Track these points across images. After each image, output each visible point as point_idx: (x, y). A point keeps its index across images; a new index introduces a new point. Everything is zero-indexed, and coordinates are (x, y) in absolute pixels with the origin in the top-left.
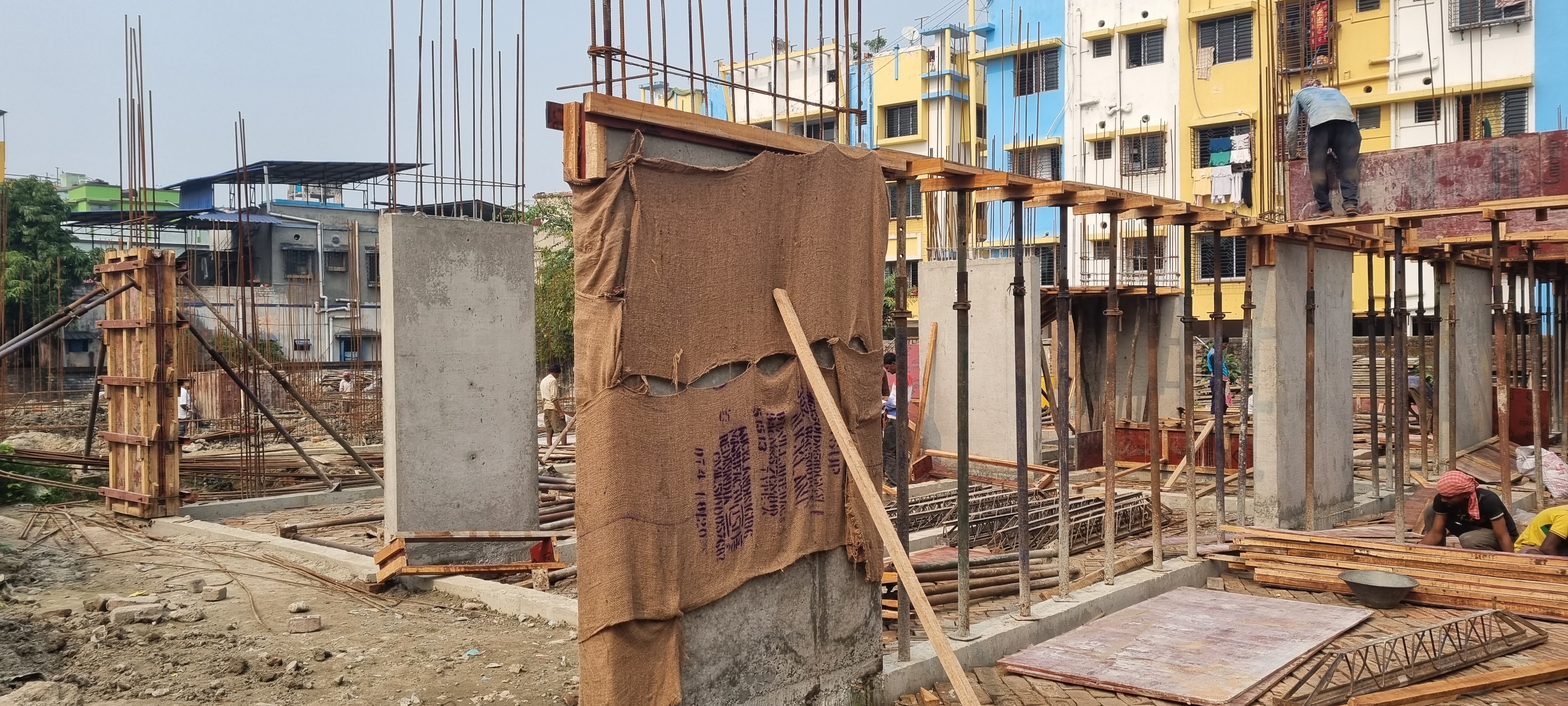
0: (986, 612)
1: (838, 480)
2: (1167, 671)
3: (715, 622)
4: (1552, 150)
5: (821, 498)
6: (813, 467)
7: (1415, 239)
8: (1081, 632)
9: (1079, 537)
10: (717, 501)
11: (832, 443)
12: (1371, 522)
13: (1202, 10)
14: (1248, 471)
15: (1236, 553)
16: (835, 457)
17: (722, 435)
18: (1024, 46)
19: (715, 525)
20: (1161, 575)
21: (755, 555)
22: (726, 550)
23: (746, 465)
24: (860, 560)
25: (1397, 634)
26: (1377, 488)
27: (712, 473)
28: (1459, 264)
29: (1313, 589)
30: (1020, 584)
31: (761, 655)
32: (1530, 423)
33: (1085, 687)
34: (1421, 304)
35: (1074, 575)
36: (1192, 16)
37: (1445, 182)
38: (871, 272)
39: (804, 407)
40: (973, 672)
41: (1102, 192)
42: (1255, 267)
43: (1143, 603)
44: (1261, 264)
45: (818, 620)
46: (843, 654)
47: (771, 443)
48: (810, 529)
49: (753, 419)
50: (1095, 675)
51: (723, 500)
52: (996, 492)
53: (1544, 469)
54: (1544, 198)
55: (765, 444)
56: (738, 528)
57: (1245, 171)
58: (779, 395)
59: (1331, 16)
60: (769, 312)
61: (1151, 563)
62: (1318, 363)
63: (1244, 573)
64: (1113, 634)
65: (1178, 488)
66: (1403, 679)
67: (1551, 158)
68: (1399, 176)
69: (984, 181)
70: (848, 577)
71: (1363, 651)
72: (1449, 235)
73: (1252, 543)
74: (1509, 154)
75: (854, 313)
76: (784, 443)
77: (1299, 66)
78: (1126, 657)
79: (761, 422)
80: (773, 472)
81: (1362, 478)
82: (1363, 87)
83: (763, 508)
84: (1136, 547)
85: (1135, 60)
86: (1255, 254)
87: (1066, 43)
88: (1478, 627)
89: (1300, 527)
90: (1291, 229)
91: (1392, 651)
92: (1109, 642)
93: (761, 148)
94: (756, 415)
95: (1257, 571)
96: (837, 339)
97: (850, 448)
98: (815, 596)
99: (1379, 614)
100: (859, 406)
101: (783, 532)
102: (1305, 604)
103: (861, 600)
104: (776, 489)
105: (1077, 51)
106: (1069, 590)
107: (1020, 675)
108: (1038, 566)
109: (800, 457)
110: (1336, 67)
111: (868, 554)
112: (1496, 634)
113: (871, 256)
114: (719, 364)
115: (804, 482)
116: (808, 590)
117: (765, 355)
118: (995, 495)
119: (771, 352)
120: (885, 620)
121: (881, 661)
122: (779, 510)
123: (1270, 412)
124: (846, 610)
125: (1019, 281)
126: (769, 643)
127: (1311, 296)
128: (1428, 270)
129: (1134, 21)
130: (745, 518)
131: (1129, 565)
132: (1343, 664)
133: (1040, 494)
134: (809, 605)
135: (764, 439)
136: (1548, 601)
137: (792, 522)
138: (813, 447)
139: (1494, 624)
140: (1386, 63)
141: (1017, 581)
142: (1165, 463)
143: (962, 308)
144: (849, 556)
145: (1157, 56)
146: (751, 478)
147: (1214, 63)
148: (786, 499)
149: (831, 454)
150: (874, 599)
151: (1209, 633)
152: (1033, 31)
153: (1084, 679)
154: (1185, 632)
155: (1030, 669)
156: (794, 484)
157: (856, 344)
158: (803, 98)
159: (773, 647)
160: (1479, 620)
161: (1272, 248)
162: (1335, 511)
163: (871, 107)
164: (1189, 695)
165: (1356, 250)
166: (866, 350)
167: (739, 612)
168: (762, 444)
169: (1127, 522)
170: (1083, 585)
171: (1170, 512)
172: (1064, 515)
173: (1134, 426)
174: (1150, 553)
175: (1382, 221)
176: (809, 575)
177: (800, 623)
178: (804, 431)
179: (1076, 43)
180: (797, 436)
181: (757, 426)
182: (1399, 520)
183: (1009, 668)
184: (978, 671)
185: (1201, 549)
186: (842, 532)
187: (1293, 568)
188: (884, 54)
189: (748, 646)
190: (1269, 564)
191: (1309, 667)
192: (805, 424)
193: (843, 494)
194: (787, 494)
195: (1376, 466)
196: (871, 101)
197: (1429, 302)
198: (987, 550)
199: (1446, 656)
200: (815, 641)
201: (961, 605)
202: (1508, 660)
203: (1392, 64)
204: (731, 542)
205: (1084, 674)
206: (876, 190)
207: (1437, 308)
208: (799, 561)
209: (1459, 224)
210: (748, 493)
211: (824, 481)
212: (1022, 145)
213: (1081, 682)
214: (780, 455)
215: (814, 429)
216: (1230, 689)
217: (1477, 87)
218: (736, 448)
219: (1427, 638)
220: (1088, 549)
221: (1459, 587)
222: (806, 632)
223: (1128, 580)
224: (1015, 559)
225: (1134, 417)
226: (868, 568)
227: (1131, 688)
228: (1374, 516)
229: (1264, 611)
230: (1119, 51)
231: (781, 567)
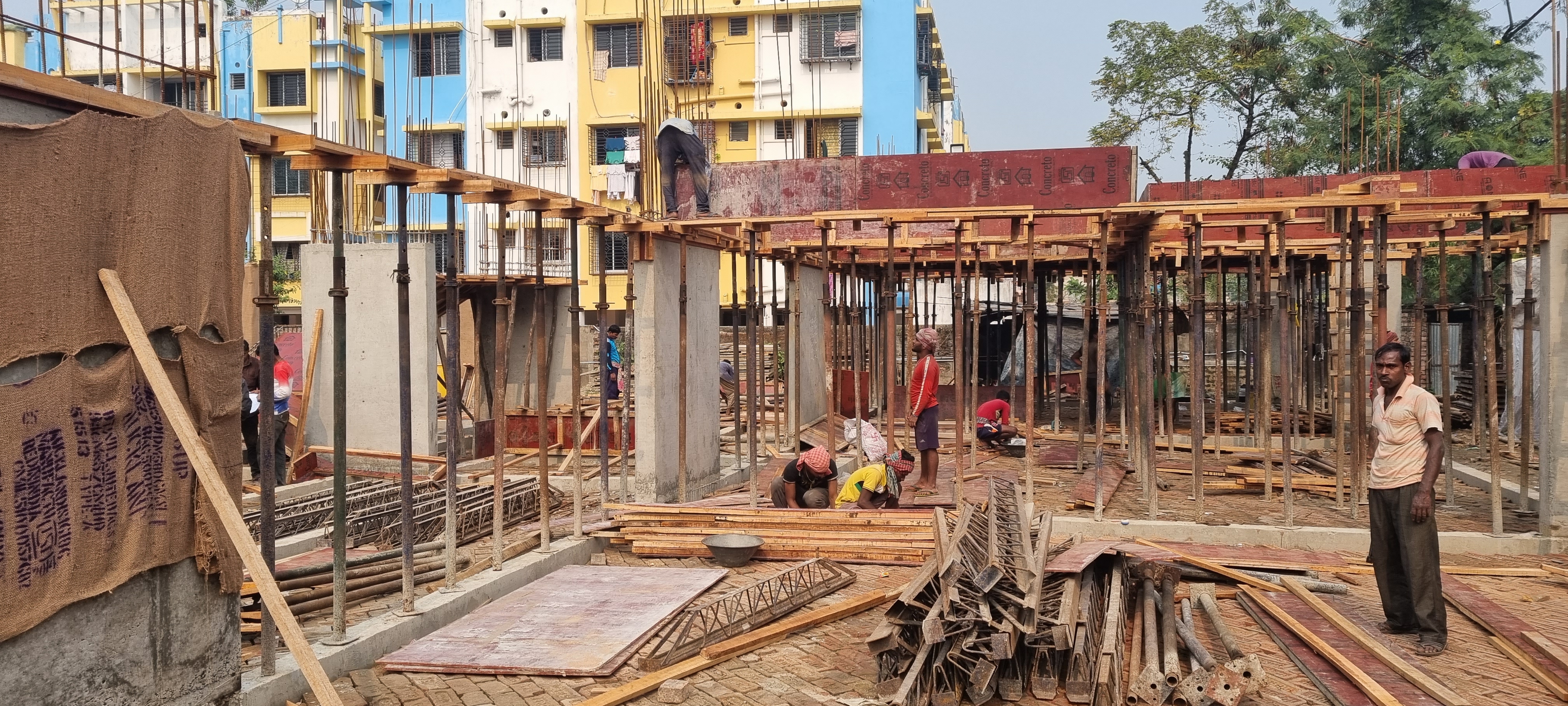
0: (367, 613)
1: (186, 484)
2: (547, 647)
3: (17, 660)
4: (864, 172)
5: (163, 506)
6: (152, 471)
7: (770, 241)
8: (467, 620)
9: (471, 526)
10: (18, 519)
11: (177, 445)
12: (733, 491)
13: (598, 15)
14: (630, 453)
15: (616, 529)
16: (181, 459)
17: (26, 440)
18: (416, 26)
19: (16, 547)
20: (549, 556)
21: (73, 577)
22: (33, 575)
23: (60, 474)
24: (213, 572)
25: (743, 588)
26: (739, 460)
27: (12, 485)
28: (803, 264)
29: (681, 556)
30: (404, 579)
31: (81, 691)
32: (854, 400)
33: (466, 675)
34: (774, 298)
35: (464, 564)
36: (588, 18)
37: (787, 193)
38: (228, 253)
39: (141, 405)
40: (349, 676)
41: (489, 183)
42: (637, 261)
43: (529, 585)
44: (642, 258)
45: (158, 643)
46: (191, 676)
47: (96, 447)
48: (147, 542)
49: (70, 421)
50: (477, 661)
51: (28, 517)
52: (387, 487)
53: (863, 437)
54: (858, 211)
55: (88, 448)
56: (50, 547)
57: (637, 170)
58: (108, 390)
59: (707, 36)
60: (93, 297)
61: (539, 546)
62: (691, 350)
63: (623, 547)
64: (497, 619)
65: (569, 472)
66: (746, 626)
67: (863, 178)
68: (753, 185)
69: (362, 162)
70: (198, 591)
71: (715, 607)
72: (795, 239)
73: (631, 518)
74: (834, 173)
75: (206, 298)
76: (114, 446)
77: (682, 78)
78: (508, 640)
79: (81, 423)
80: (99, 480)
81: (729, 452)
82: (734, 103)
83: (84, 523)
84: (525, 532)
85: (536, 54)
86: (636, 249)
87: (467, 28)
88: (806, 576)
89: (674, 500)
90: (666, 227)
91: (739, 604)
92: (492, 626)
93: (81, 106)
94: (75, 415)
95: (635, 544)
96: (184, 327)
97: (197, 448)
98: (154, 616)
99: (732, 572)
100: (212, 401)
101: (112, 548)
102: (673, 570)
103: (215, 615)
104: (103, 499)
105: (479, 38)
106: (456, 580)
107: (400, 672)
108: (427, 559)
109: (135, 461)
110: (710, 84)
111: (223, 563)
112: (819, 579)
113: (227, 237)
114: (22, 356)
115: (140, 489)
116: (145, 610)
117: (88, 345)
118: (386, 490)
119: (95, 341)
120: (244, 634)
121: (239, 679)
122: (107, 523)
123: (649, 396)
124: (196, 628)
125: (403, 269)
126: (93, 676)
127: (683, 290)
128: (780, 268)
129: (535, 17)
130: (59, 535)
131: (519, 549)
132: (698, 620)
133: (434, 485)
134: (146, 628)
135: (86, 442)
136: (859, 547)
137: (124, 536)
138: (153, 450)
139: (817, 571)
140: (752, 84)
141: (400, 577)
142: (560, 448)
143: (339, 294)
144: (200, 568)
145: (556, 54)
146: (67, 489)
147: (609, 66)
148: (116, 510)
149: (177, 456)
150: (231, 612)
151: (587, 606)
152: (426, 11)
153: (466, 667)
154: (567, 608)
155: (410, 664)
156: (127, 492)
157: (209, 334)
158: (139, 55)
159: (98, 680)
160: (806, 568)
161: (651, 244)
162: (704, 484)
163: (250, 70)
164: (565, 668)
165: (722, 249)
166: (222, 340)
167: (52, 645)
168: (83, 449)
169: (520, 507)
170: (472, 573)
171: (562, 494)
172: (451, 505)
173: (531, 413)
174: (538, 536)
175: (740, 224)
176: (147, 594)
177: (135, 649)
178: (140, 432)
179: (477, 30)
180: (131, 437)
181: (76, 428)
182: (753, 488)
183: (388, 666)
184: (355, 675)
185: (586, 528)
186: (191, 541)
187: (665, 538)
188: (265, 13)
189: (64, 683)
190: (645, 536)
191: (671, 626)
192: (142, 423)
193: (192, 499)
194: (118, 504)
195: (739, 441)
196: (250, 63)
197: (781, 297)
198: (374, 548)
199: (781, 602)
200: (155, 668)
201: (337, 609)
202: (827, 600)
203: (757, 85)
204: (40, 565)
205: (466, 662)
206: (233, 164)
207: (787, 302)
208: (132, 580)
209: (802, 230)
210: (63, 506)
211: (166, 486)
212: (416, 128)
213: (462, 670)
214: (108, 460)
215: (154, 429)
216: (602, 656)
217: (817, 113)
218: (47, 455)
219: (767, 589)
220: (480, 537)
221: (795, 542)
222: (143, 659)
223: (516, 564)
224: (399, 555)
225: (532, 404)
226: (223, 580)
227: (511, 668)
228: (736, 486)
229: (637, 580)
230: (521, 43)
231: (110, 589)
